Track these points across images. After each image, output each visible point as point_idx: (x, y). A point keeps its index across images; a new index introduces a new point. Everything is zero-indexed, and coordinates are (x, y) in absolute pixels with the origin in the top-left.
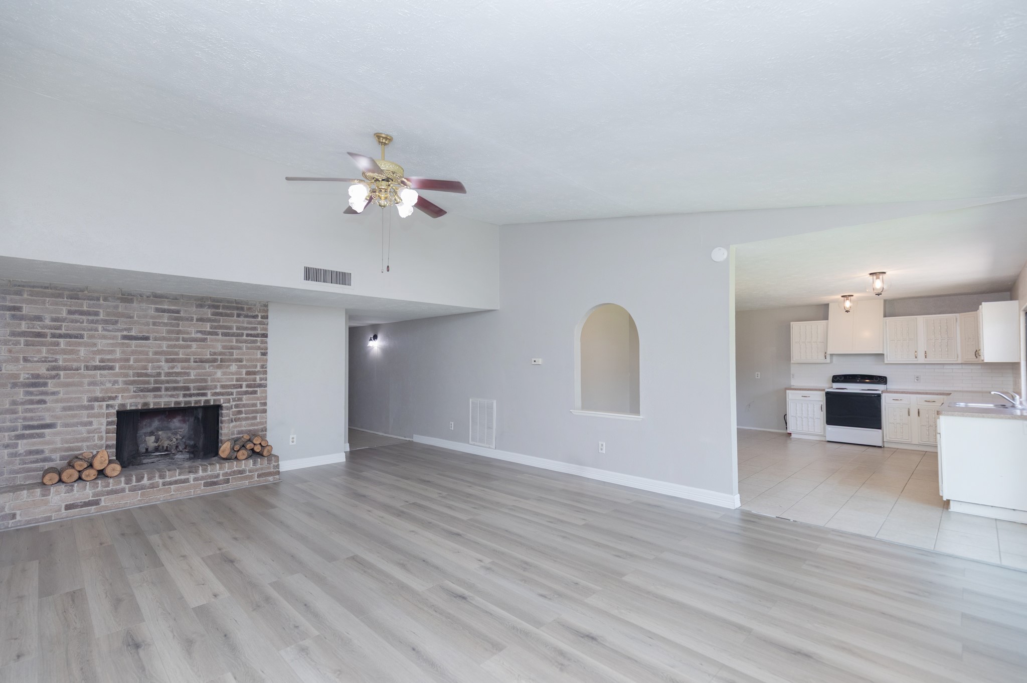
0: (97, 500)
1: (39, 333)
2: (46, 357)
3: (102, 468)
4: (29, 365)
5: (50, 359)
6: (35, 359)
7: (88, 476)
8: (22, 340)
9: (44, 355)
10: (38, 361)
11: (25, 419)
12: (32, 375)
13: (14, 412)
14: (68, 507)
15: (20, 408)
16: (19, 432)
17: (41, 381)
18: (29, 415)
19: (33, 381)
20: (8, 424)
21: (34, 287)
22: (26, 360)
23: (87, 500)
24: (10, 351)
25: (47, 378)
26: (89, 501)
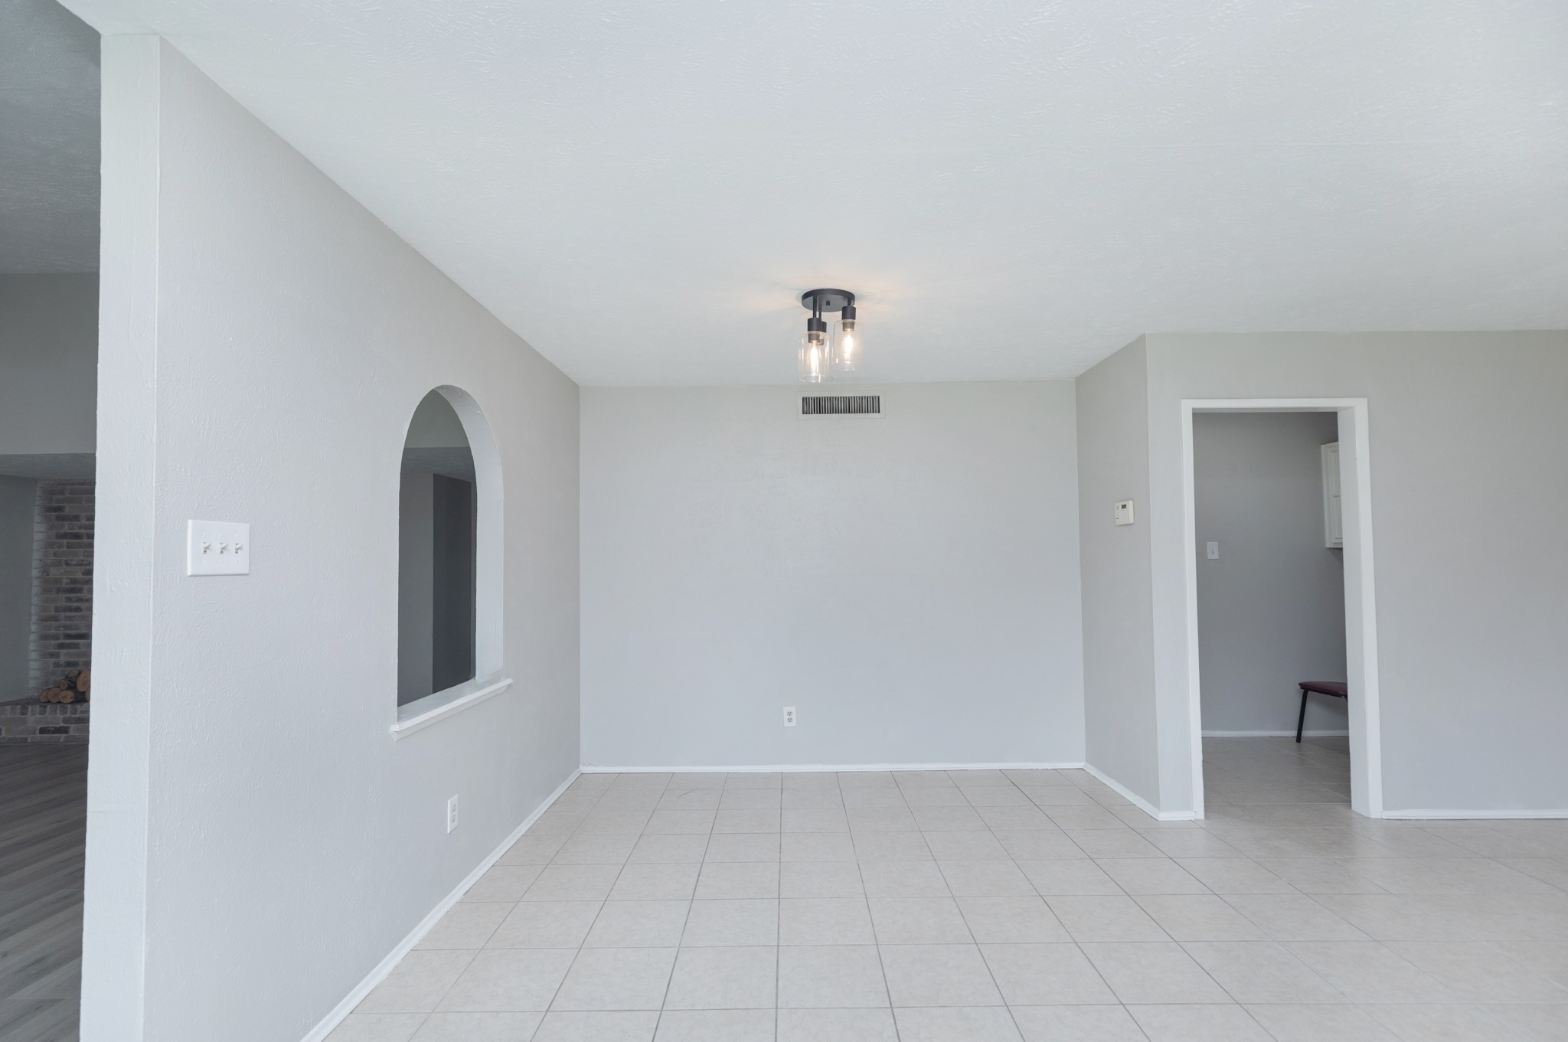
0: (66, 727)
1: (77, 533)
2: (83, 561)
3: (83, 690)
4: (69, 569)
5: (85, 562)
6: (74, 563)
7: (64, 697)
8: (65, 541)
9: (82, 558)
10: (75, 565)
11: (65, 627)
12: (71, 579)
13: (56, 619)
14: (43, 731)
15: (62, 615)
16: (61, 641)
17: (78, 586)
18: (68, 623)
19: (72, 586)
20: (53, 631)
21: (73, 484)
22: (67, 564)
23: (58, 726)
24: (55, 555)
25: (82, 584)
26: (60, 727)
